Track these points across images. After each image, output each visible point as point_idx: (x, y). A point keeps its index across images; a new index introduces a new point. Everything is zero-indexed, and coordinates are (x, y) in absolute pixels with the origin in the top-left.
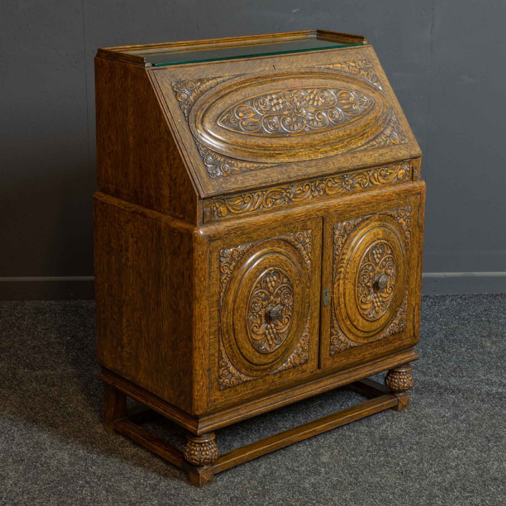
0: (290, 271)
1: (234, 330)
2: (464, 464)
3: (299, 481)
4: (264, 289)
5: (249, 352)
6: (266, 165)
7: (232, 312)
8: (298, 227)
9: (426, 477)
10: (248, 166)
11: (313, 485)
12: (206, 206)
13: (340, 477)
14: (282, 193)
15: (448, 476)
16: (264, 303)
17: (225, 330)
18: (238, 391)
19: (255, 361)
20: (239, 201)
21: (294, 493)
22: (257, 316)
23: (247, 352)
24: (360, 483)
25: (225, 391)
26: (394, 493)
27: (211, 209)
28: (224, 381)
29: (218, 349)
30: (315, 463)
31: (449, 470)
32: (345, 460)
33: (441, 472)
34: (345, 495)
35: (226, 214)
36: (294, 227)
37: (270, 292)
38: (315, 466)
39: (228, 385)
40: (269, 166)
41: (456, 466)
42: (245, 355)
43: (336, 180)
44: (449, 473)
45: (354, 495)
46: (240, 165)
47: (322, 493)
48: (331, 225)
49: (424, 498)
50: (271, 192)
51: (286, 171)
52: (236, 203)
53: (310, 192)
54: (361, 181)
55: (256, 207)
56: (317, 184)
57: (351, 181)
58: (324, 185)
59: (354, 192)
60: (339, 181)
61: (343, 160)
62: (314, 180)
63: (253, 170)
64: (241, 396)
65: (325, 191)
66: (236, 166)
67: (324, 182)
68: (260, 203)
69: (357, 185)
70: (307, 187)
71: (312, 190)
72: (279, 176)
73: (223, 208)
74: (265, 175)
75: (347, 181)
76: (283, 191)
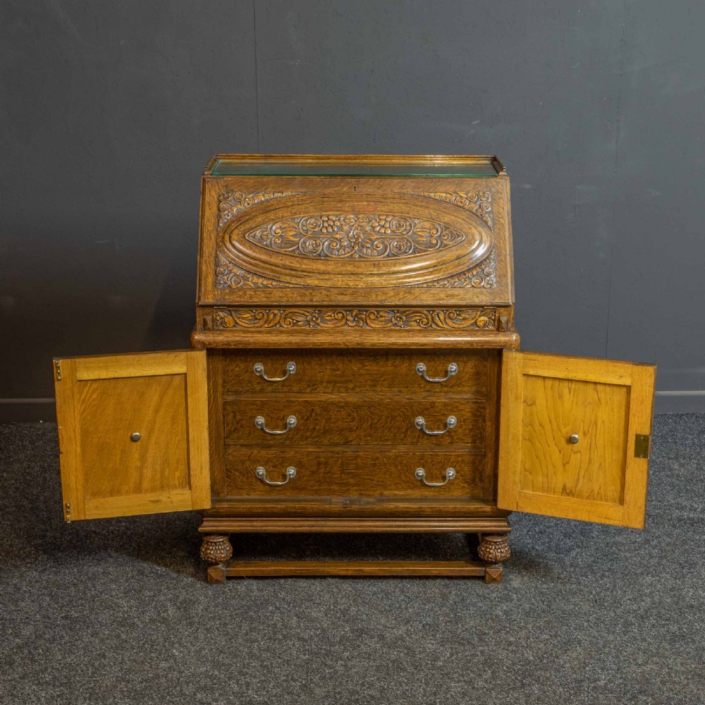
2: (658, 591)
3: (491, 608)
6: (288, 285)
9: (621, 605)
10: (265, 283)
11: (506, 613)
12: (208, 314)
13: (533, 604)
14: (307, 316)
15: (643, 603)
20: (248, 315)
21: (487, 620)
24: (553, 610)
26: (588, 621)
27: (213, 317)
30: (506, 588)
31: (644, 598)
32: (537, 587)
33: (635, 599)
34: (539, 623)
35: (232, 325)
38: (506, 592)
40: (291, 286)
41: (650, 593)
43: (381, 313)
44: (643, 601)
45: (548, 622)
46: (256, 280)
47: (515, 621)
49: (620, 626)
50: (290, 313)
51: (311, 294)
52: (245, 316)
53: (344, 321)
54: (420, 320)
55: (271, 325)
56: (354, 313)
57: (404, 318)
58: (363, 316)
59: (408, 331)
60: (386, 315)
61: (393, 294)
62: (350, 309)
63: (269, 287)
64: (250, 508)
65: (366, 322)
66: (250, 280)
67: (364, 313)
68: (276, 322)
69: (414, 324)
70: (340, 315)
71: (347, 320)
72: (299, 298)
73: (229, 319)
74: (281, 295)
75: (397, 317)
76: (307, 314)
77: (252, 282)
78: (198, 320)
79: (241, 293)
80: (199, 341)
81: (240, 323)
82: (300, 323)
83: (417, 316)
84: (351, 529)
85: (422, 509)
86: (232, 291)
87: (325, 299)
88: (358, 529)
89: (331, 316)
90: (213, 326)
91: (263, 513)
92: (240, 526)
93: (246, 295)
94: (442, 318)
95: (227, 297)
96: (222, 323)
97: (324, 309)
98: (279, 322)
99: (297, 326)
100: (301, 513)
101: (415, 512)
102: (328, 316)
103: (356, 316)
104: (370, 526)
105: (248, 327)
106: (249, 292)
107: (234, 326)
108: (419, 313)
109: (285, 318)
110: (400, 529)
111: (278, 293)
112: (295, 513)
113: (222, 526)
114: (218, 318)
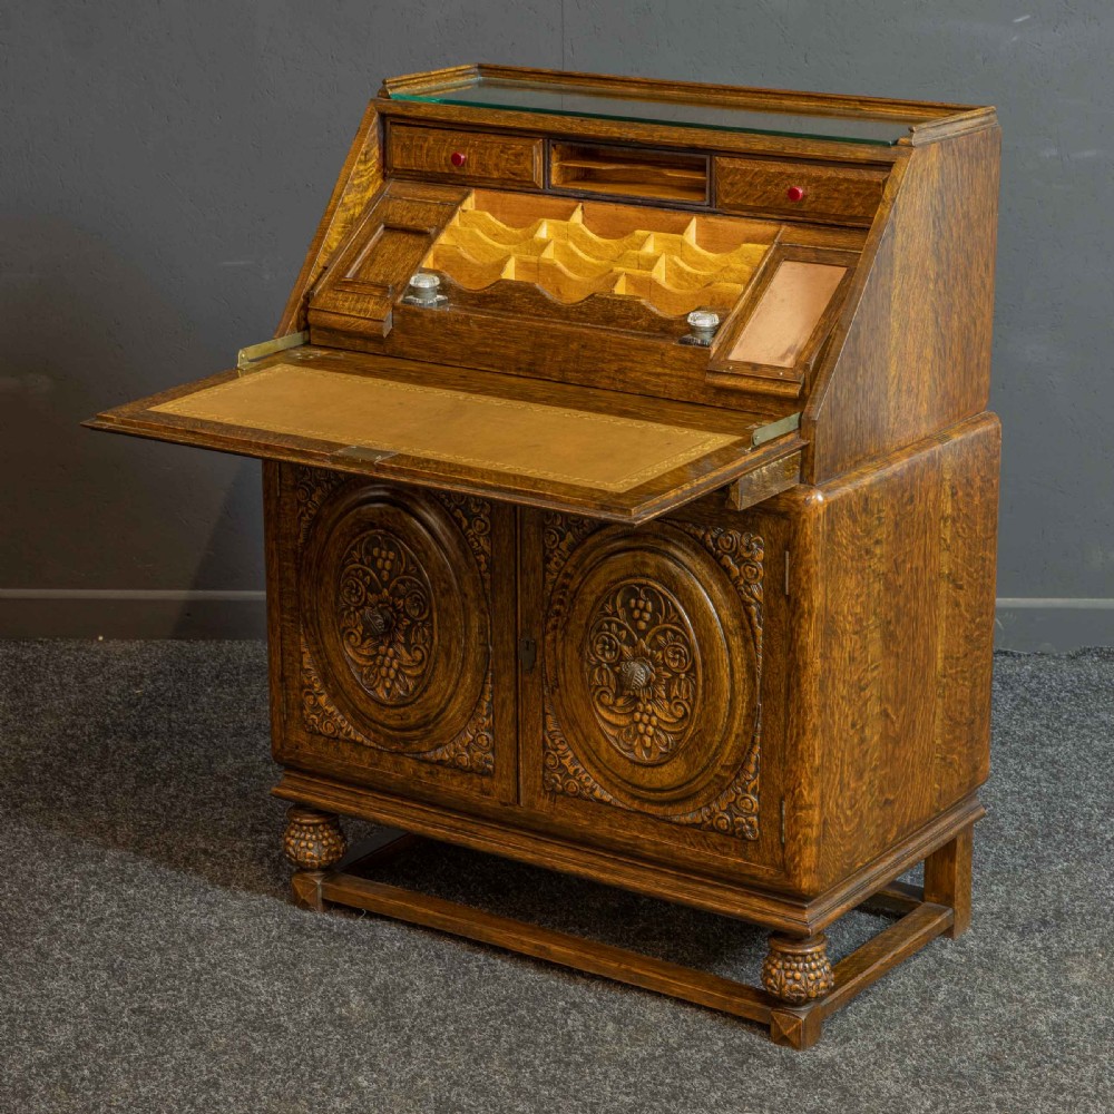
0: (426, 554)
4: (368, 566)
5: (346, 680)
18: (342, 752)
19: (361, 707)
22: (357, 614)
23: (343, 679)
25: (314, 738)
28: (308, 716)
37: (381, 578)
39: (317, 727)
42: (342, 684)
85: (639, 842)
101: (627, 844)
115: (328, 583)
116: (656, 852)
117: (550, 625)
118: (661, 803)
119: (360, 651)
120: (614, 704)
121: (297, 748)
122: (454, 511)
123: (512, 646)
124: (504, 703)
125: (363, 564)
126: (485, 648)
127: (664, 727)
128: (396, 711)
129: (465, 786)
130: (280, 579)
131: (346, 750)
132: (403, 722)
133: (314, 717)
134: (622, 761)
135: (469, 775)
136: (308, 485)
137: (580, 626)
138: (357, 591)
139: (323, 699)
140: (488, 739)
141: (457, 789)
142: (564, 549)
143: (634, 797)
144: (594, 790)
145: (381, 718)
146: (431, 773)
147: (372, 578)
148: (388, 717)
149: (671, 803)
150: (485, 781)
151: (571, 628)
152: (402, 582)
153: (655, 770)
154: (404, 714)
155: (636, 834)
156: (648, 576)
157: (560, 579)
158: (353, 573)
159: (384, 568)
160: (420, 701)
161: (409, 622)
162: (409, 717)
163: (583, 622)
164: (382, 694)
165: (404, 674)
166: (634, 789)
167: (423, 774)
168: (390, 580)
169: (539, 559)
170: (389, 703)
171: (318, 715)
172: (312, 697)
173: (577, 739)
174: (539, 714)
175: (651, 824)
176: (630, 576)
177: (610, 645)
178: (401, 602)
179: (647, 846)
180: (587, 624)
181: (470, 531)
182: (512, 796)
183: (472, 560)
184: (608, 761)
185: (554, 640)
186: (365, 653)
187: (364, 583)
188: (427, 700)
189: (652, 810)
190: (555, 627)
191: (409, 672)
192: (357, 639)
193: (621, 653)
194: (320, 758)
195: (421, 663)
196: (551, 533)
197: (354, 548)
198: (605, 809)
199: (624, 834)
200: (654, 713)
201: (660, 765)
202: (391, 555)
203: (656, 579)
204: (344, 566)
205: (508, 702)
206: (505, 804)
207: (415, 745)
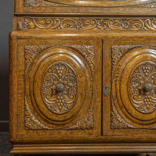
0: (75, 66)
1: (34, 94)
4: (54, 73)
5: (44, 110)
6: (64, 5)
7: (32, 83)
8: (82, 42)
10: (52, 4)
12: (20, 20)
14: (75, 22)
16: (54, 82)
17: (28, 93)
18: (39, 134)
19: (49, 117)
20: (43, 22)
22: (50, 89)
23: (43, 110)
25: (29, 131)
27: (22, 22)
28: (28, 125)
29: (24, 104)
35: (33, 27)
36: (80, 42)
37: (59, 76)
39: (30, 128)
40: (66, 6)
42: (42, 112)
43: (116, 21)
48: (109, 46)
50: (66, 20)
51: (77, 9)
52: (40, 22)
53: (96, 25)
54: (137, 25)
55: (55, 27)
56: (101, 21)
57: (129, 23)
58: (107, 23)
59: (131, 31)
60: (119, 22)
61: (123, 10)
62: (99, 18)
63: (54, 6)
64: (41, 138)
65: (108, 26)
66: (43, 2)
67: (107, 21)
68: (58, 25)
69: (134, 27)
70: (94, 22)
71: (97, 24)
72: (71, 11)
73: (31, 24)
74: (61, 10)
75: (125, 23)
76: (75, 21)
77: (44, 4)
78: (14, 24)
79: (38, 9)
80: (14, 35)
81: (38, 26)
82: (71, 26)
83: (136, 22)
84: (100, 151)
85: (141, 137)
86: (34, 8)
87: (86, 12)
88: (104, 150)
89: (88, 22)
90: (22, 28)
91: (48, 140)
92: (35, 149)
93: (41, 10)
94: (150, 23)
95: (31, 10)
96: (27, 26)
97: (85, 18)
98: (59, 26)
99: (70, 28)
100: (71, 140)
101: (137, 139)
102: (87, 22)
103: (102, 22)
104: (110, 149)
105: (42, 29)
106: (43, 9)
107: (34, 28)
108: (137, 20)
109: (63, 24)
110: (128, 150)
111: (59, 9)
112: (68, 140)
113: (24, 150)
114: (25, 23)
115: (39, 81)
116: (147, 139)
117: (114, 81)
118: (149, 124)
119: (50, 99)
120: (138, 98)
121: (22, 136)
122: (82, 53)
123: (101, 90)
124: (97, 106)
125: (53, 73)
126: (92, 92)
127: (154, 101)
128: (63, 116)
129: (83, 134)
130: (18, 84)
131: (41, 132)
132: (65, 119)
133: (30, 124)
134: (140, 114)
135: (85, 130)
136: (30, 54)
137: (127, 78)
138: (50, 81)
139: (33, 118)
140: (92, 118)
141: (80, 135)
142: (119, 58)
143: (141, 124)
144: (128, 125)
145: (57, 119)
146: (71, 133)
147: (55, 77)
148: (59, 118)
149: (152, 123)
150: (90, 131)
151: (123, 79)
152: (67, 76)
153: (150, 114)
154: (65, 116)
155: (140, 135)
156: (148, 60)
157: (117, 67)
158: (49, 76)
159: (60, 73)
160: (71, 111)
161: (69, 87)
162: (67, 116)
163: (128, 77)
164: (58, 111)
165: (66, 103)
166: (142, 122)
167: (68, 134)
168: (62, 76)
169: (110, 63)
170: (61, 113)
171: (31, 124)
172: (29, 118)
173: (123, 111)
174: (109, 107)
175: (145, 131)
176: (143, 61)
177: (137, 81)
178: (66, 82)
179: (144, 138)
180: (129, 77)
181: (88, 58)
182: (100, 133)
183: (88, 66)
184: (135, 115)
185: (116, 85)
186: (52, 100)
187: (53, 79)
188: (74, 110)
189: (146, 127)
190: (116, 81)
191: (68, 102)
192: (49, 96)
193: (140, 83)
194: (31, 137)
195: (72, 99)
196: (115, 54)
197: (50, 68)
198: (130, 130)
199: (136, 136)
200: (151, 98)
201: (152, 112)
202: (63, 68)
203: (151, 61)
204: (45, 75)
205: (99, 106)
206: (97, 136)
207: (66, 125)
